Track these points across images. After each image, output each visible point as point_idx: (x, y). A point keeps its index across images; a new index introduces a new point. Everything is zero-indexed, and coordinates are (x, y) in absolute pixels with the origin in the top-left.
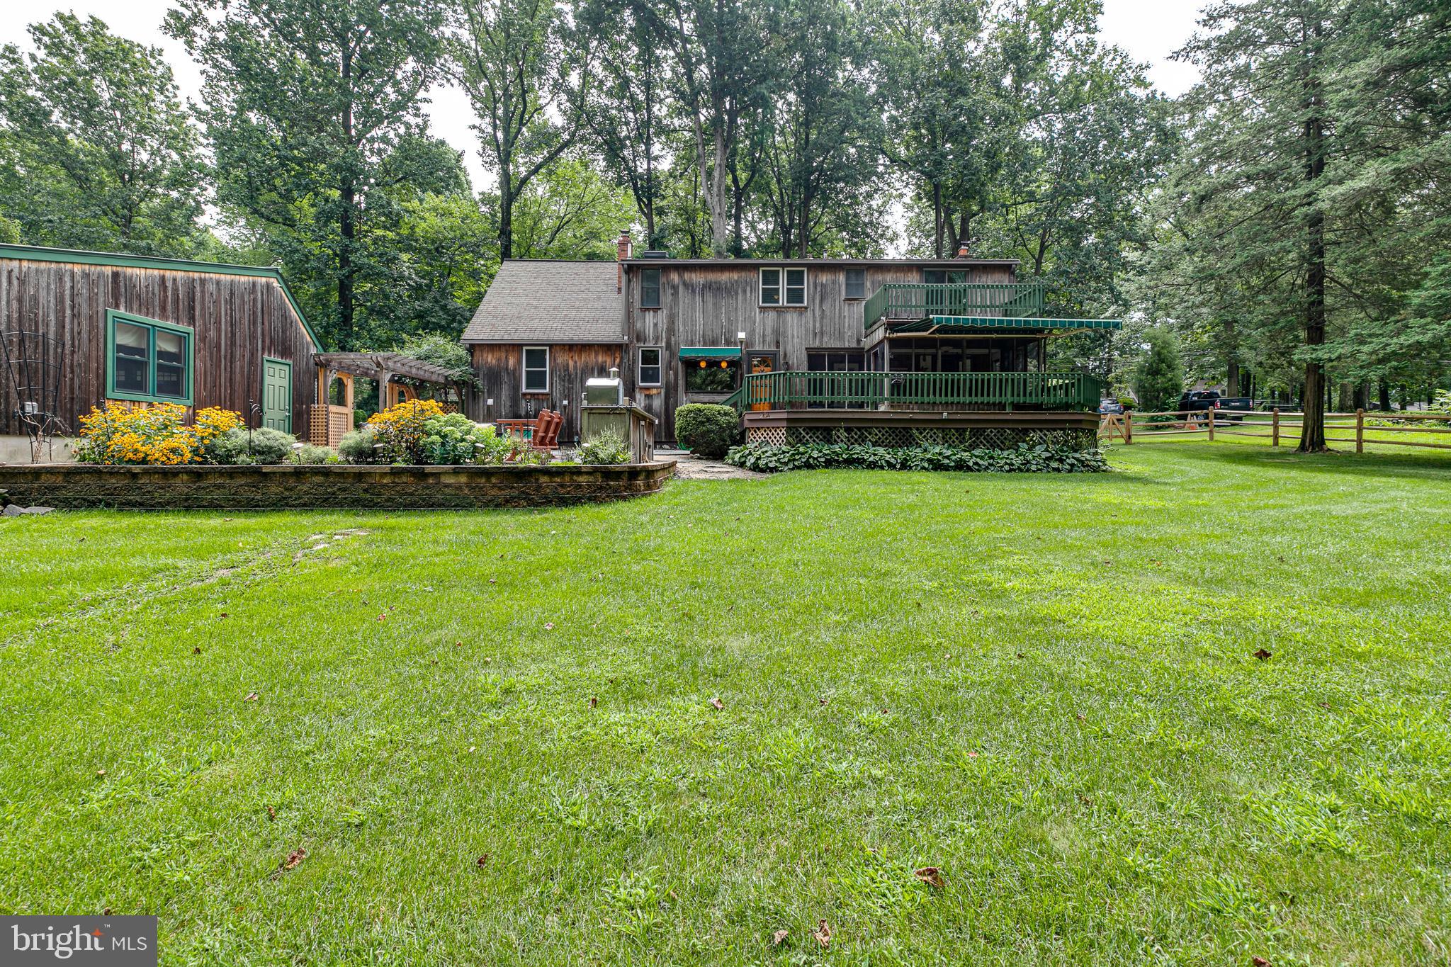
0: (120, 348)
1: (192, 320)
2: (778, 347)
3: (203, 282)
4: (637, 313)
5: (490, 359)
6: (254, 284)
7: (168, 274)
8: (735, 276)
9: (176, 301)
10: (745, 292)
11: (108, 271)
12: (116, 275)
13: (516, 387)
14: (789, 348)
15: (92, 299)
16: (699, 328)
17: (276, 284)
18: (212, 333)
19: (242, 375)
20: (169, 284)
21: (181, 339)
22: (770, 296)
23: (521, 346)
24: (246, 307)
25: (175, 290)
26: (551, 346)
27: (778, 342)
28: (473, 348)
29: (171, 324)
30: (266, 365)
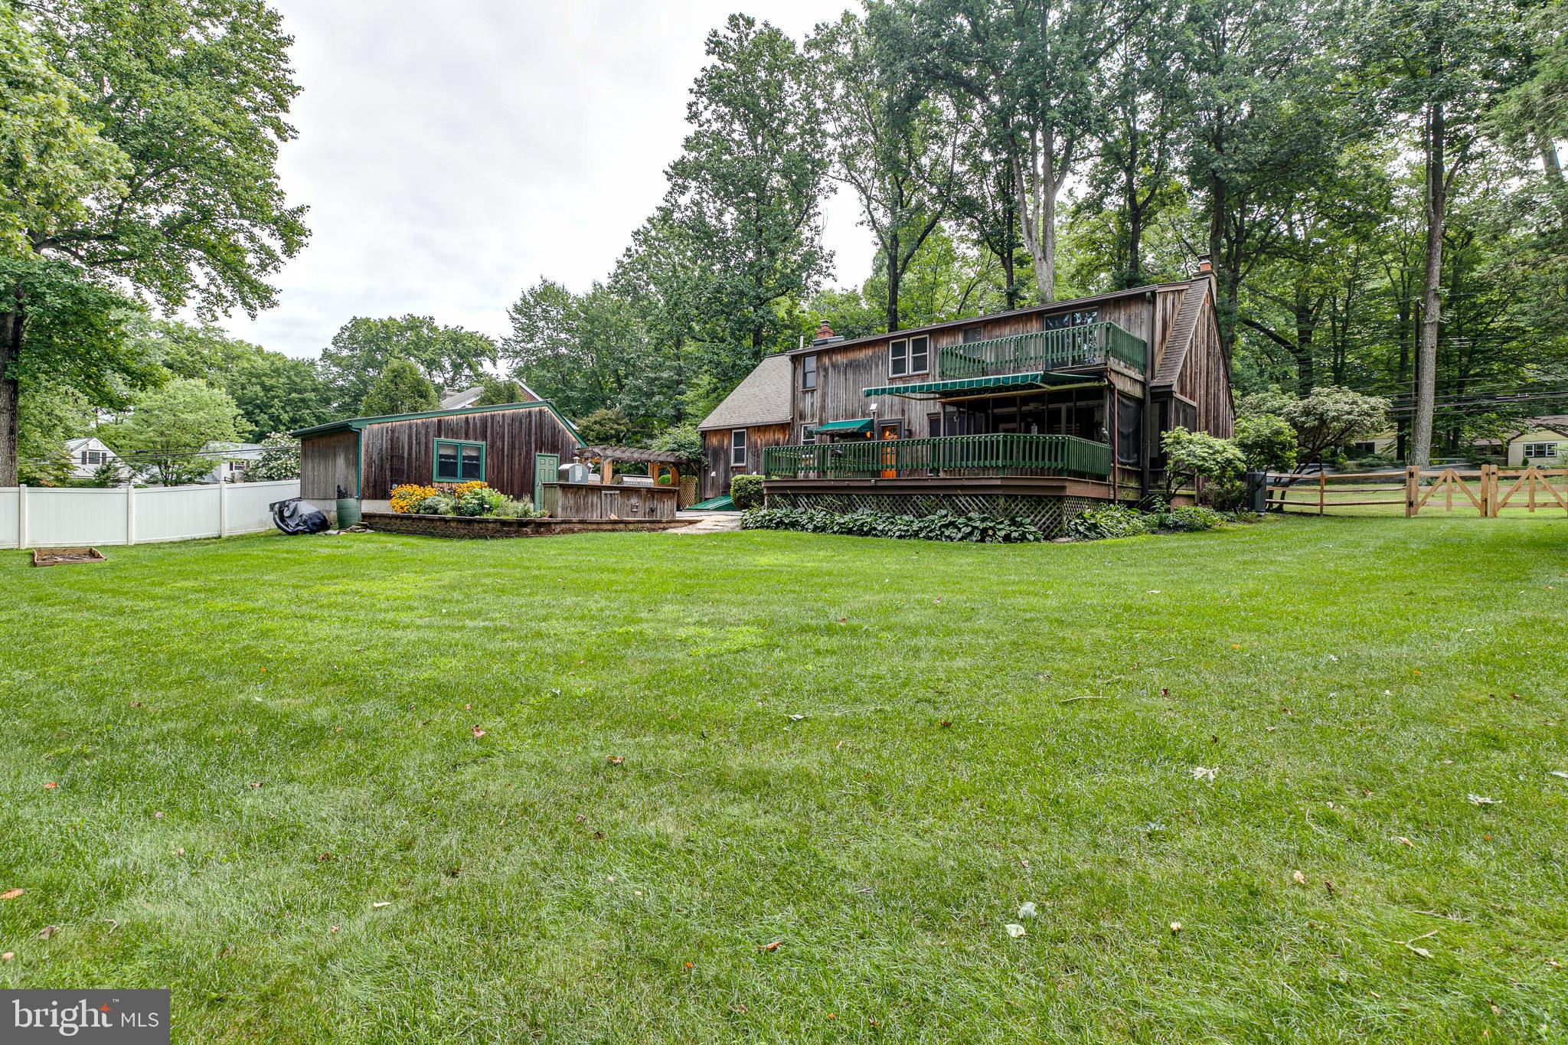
0: (441, 456)
1: (485, 438)
2: (903, 415)
3: (493, 417)
4: (800, 395)
5: (714, 441)
6: (530, 412)
7: (470, 416)
8: (869, 352)
9: (475, 429)
10: (877, 365)
11: (436, 419)
12: (439, 421)
13: (727, 462)
14: (913, 415)
15: (427, 434)
16: (842, 403)
17: (546, 409)
18: (499, 443)
19: (519, 464)
20: (471, 421)
21: (479, 449)
22: (899, 366)
23: (731, 430)
24: (524, 426)
25: (474, 423)
26: (747, 428)
27: (903, 410)
28: (704, 434)
29: (472, 441)
30: (538, 458)
